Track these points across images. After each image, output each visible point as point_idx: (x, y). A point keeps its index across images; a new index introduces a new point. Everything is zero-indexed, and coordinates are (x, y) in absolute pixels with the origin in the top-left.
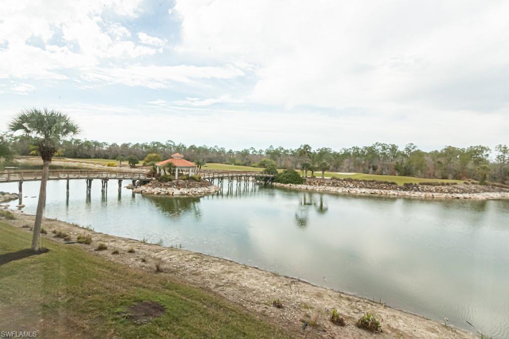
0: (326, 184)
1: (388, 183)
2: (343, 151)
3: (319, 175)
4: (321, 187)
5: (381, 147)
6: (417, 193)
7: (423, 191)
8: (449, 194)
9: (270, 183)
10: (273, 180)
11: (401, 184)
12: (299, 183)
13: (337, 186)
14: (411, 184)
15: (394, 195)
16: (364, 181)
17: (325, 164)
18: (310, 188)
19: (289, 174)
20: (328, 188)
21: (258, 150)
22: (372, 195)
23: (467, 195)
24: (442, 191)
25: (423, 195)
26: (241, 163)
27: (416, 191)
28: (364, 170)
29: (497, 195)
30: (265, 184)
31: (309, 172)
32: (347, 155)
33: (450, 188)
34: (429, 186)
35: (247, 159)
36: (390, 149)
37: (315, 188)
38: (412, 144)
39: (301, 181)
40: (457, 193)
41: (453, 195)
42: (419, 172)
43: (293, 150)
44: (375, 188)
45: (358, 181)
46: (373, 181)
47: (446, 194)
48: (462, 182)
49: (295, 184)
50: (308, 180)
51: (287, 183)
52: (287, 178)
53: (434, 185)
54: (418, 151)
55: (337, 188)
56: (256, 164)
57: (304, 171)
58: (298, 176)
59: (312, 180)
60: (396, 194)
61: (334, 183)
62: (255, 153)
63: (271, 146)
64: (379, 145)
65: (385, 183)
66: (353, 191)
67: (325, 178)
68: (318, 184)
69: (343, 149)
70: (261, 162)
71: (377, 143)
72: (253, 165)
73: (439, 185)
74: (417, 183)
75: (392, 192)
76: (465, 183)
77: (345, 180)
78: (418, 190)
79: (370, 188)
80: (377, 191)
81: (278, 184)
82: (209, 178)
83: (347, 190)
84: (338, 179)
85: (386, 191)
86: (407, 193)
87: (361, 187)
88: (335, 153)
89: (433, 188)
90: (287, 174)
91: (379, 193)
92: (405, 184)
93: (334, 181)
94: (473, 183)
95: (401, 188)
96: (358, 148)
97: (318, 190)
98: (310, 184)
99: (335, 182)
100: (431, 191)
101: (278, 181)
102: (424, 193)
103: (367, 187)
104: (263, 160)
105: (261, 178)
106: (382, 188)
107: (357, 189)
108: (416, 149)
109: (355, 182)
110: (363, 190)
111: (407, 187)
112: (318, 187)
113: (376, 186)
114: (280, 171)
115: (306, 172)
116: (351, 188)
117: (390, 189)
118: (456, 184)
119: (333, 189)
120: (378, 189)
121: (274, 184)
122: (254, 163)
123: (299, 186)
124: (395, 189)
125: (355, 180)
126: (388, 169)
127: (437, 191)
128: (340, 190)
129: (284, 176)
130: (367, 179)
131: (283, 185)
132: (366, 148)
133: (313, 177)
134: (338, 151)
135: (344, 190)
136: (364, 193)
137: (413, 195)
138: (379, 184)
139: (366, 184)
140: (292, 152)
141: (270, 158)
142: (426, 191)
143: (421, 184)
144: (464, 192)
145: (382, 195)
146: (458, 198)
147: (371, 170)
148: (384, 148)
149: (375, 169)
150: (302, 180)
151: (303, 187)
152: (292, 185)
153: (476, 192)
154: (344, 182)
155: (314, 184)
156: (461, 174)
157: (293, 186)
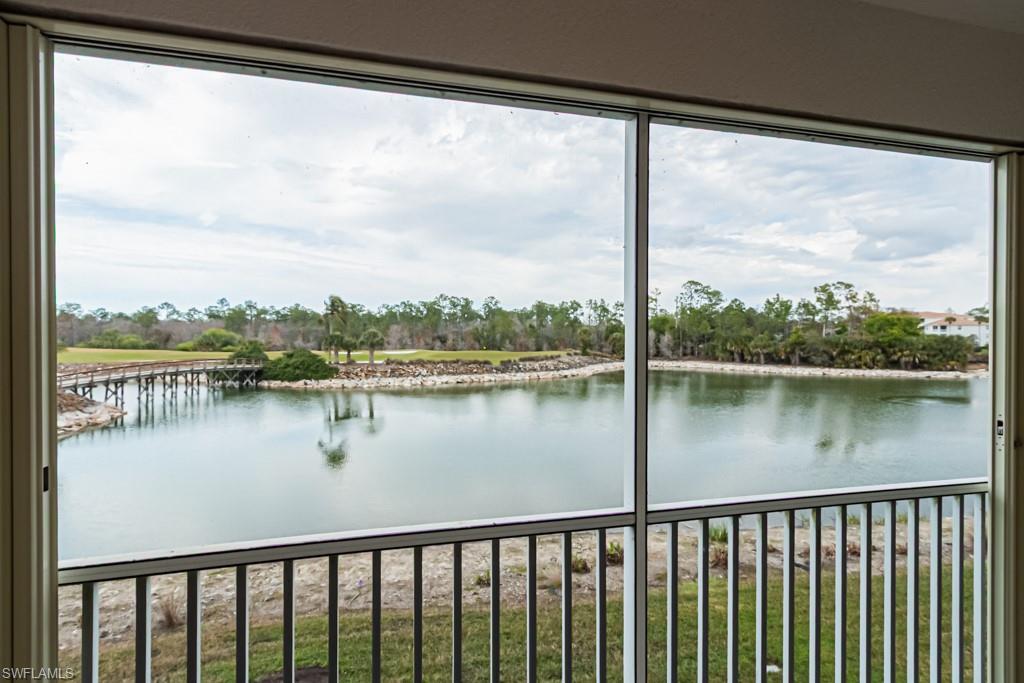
0: (379, 374)
1: (479, 363)
2: (384, 311)
3: (362, 357)
4: (370, 380)
5: (448, 302)
6: (519, 374)
7: (525, 371)
8: (555, 372)
9: (252, 384)
10: (260, 375)
11: (496, 363)
12: (325, 377)
13: (401, 375)
14: (510, 361)
15: (490, 381)
16: (443, 362)
17: (375, 335)
18: (349, 384)
19: (301, 360)
20: (385, 381)
21: (184, 310)
22: (460, 385)
23: (574, 371)
24: (547, 369)
25: (526, 376)
26: (143, 343)
27: (517, 372)
28: (427, 344)
29: (600, 368)
30: (241, 387)
31: (343, 353)
32: (391, 317)
33: (556, 363)
34: (531, 363)
35: (158, 332)
36: (462, 306)
37: (360, 384)
38: (493, 298)
39: (329, 372)
40: (563, 369)
41: (560, 372)
42: (507, 342)
43: (277, 309)
44: (462, 373)
45: (434, 363)
46: (457, 362)
47: (552, 373)
48: (563, 353)
49: (317, 379)
50: (342, 369)
51: (296, 378)
52: (298, 368)
53: (538, 361)
54: (501, 309)
55: (401, 379)
56: (189, 344)
57: (333, 352)
58: (322, 361)
59: (350, 368)
60: (493, 379)
61: (393, 371)
62: (175, 316)
63: (222, 301)
64: (445, 299)
65: (475, 362)
66: (430, 382)
67: (375, 362)
68: (363, 374)
69: (384, 306)
70: (205, 337)
71: (441, 296)
72: (181, 345)
73: (542, 360)
74: (517, 359)
75: (487, 377)
76: (569, 354)
77: (411, 363)
78: (519, 370)
79: (454, 374)
80: (465, 377)
81: (275, 384)
82: (75, 388)
83: (418, 381)
84: (401, 363)
85: (478, 376)
86: (506, 376)
87: (439, 374)
88: (369, 314)
89: (536, 365)
90: (293, 360)
91: (469, 380)
92: (502, 363)
93: (393, 366)
94: (576, 354)
95: (497, 370)
96: (411, 305)
97: (365, 386)
98: (348, 375)
99: (396, 368)
100: (535, 370)
101: (275, 378)
102: (528, 374)
103: (449, 373)
104: (207, 333)
105: (231, 373)
106: (471, 372)
107: (435, 378)
108: (499, 306)
109: (429, 366)
110: (445, 378)
111: (506, 366)
112: (364, 380)
113: (462, 369)
114: (273, 356)
115: (336, 353)
116: (424, 376)
117: (483, 372)
118: (559, 356)
119: (394, 383)
120: (466, 373)
121: (265, 384)
122: (181, 341)
123: (324, 383)
124: (489, 371)
125: (430, 362)
126: (462, 339)
127: (542, 369)
128: (407, 383)
129: (287, 366)
130: (448, 359)
131: (286, 384)
132: (425, 304)
133: (351, 362)
134: (375, 311)
135: (413, 382)
136: (447, 383)
137: (515, 378)
138: (469, 366)
139: (446, 367)
140: (278, 313)
141: (227, 328)
142: (530, 370)
143: (522, 360)
144: (570, 367)
145: (474, 385)
146: (566, 376)
147: (438, 343)
148: (455, 305)
149: (443, 340)
150: (331, 369)
151: (335, 383)
152: (308, 381)
153: (581, 366)
154: (411, 366)
155: (357, 375)
156: (557, 342)
157: (312, 384)
